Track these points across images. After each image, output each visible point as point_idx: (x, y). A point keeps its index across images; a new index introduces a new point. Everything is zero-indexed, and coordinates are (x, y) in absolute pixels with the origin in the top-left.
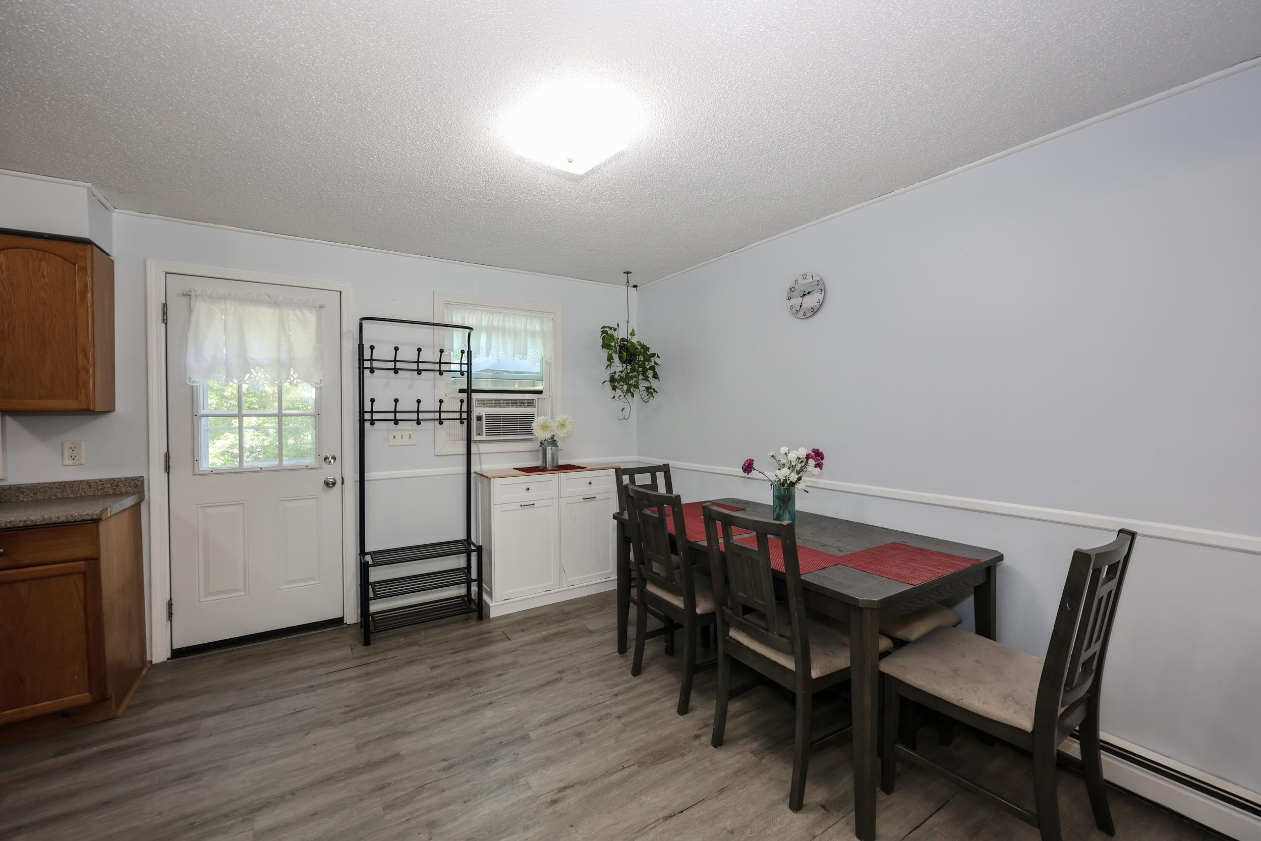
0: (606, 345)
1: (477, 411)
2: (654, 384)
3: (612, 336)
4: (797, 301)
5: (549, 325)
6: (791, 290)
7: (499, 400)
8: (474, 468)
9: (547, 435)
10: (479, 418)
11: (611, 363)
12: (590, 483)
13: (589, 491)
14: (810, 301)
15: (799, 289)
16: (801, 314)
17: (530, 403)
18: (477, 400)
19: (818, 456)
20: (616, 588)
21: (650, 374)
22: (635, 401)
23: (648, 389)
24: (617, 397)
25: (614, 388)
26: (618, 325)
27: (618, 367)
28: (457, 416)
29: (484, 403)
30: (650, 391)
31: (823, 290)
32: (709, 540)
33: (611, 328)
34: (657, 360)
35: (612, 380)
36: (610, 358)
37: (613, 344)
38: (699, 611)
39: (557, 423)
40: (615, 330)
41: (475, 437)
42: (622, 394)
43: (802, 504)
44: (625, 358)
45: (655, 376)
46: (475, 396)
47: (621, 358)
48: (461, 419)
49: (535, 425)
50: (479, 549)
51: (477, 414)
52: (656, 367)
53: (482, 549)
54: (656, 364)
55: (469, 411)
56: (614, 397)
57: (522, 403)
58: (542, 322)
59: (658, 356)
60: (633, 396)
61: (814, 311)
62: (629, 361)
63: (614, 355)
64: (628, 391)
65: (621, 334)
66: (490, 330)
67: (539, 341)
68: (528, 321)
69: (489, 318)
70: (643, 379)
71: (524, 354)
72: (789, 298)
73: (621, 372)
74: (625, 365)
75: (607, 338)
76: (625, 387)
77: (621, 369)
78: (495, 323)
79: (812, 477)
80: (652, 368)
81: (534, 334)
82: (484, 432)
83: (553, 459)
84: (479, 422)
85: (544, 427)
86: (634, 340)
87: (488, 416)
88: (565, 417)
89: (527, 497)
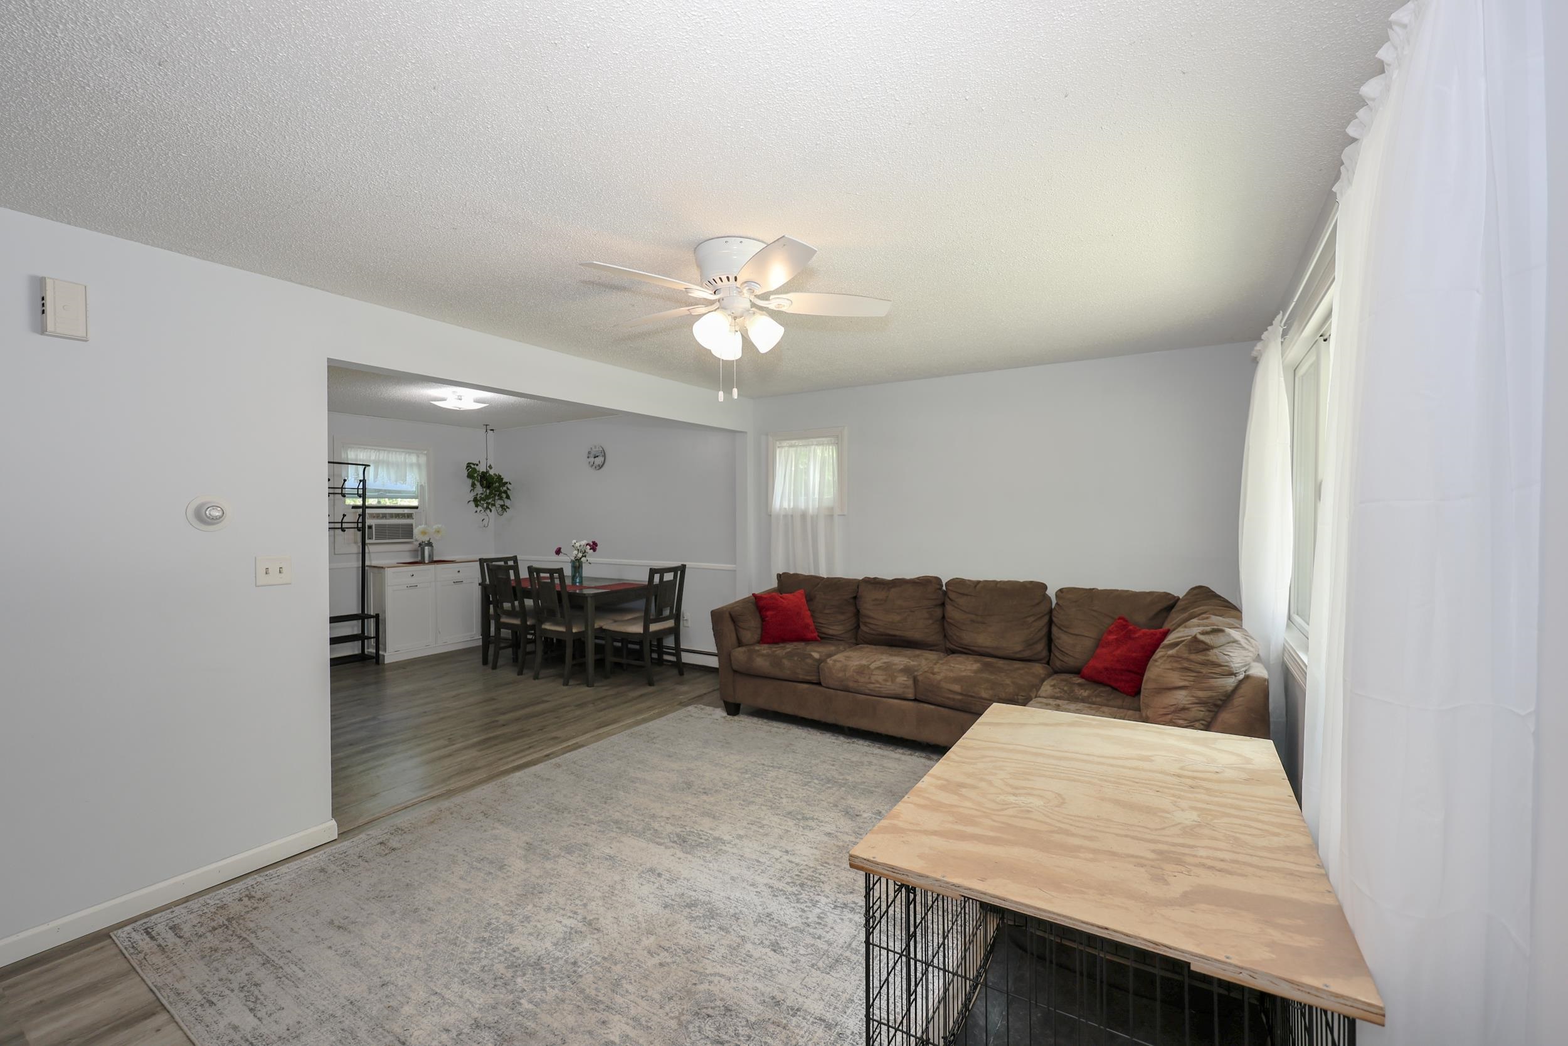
0: (470, 476)
1: (369, 522)
2: (507, 503)
3: (475, 469)
4: (592, 460)
5: (423, 460)
6: (589, 453)
7: (385, 514)
8: (367, 563)
9: (426, 539)
10: (370, 527)
11: (474, 488)
12: (459, 572)
13: (458, 577)
14: (599, 461)
15: (593, 453)
16: (594, 467)
17: (410, 516)
18: (369, 514)
19: (594, 546)
20: (481, 644)
21: (504, 495)
22: (493, 515)
23: (502, 506)
24: (478, 512)
25: (477, 506)
26: (479, 462)
27: (479, 489)
28: (355, 525)
29: (373, 516)
30: (504, 508)
31: (604, 456)
32: (531, 586)
33: (474, 464)
34: (509, 486)
35: (475, 500)
36: (473, 485)
37: (476, 475)
38: (528, 623)
39: (434, 530)
40: (477, 465)
41: (367, 541)
42: (483, 510)
43: (587, 571)
44: (485, 485)
45: (508, 497)
46: (368, 511)
47: (482, 485)
48: (357, 527)
49: (416, 531)
50: (377, 617)
51: (369, 524)
52: (508, 491)
53: (379, 616)
54: (508, 489)
55: (364, 522)
56: (476, 512)
57: (403, 516)
58: (418, 456)
59: (510, 483)
60: (491, 511)
61: (601, 467)
62: (488, 487)
63: (476, 482)
64: (487, 508)
65: (482, 468)
66: (378, 463)
67: (416, 470)
68: (407, 455)
69: (376, 455)
70: (498, 499)
71: (405, 481)
72: (588, 457)
73: (482, 494)
74: (484, 489)
75: (471, 471)
76: (485, 505)
77: (482, 492)
78: (381, 458)
79: (592, 557)
80: (505, 492)
81: (411, 465)
82: (374, 537)
83: (430, 556)
84: (370, 530)
85: (424, 533)
86: (492, 472)
87: (376, 525)
88: (440, 526)
89: (413, 581)
